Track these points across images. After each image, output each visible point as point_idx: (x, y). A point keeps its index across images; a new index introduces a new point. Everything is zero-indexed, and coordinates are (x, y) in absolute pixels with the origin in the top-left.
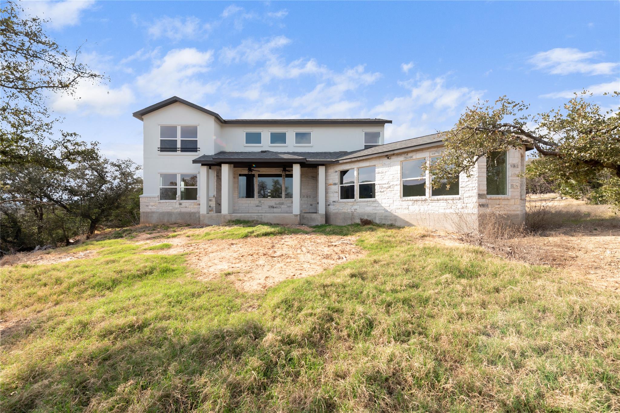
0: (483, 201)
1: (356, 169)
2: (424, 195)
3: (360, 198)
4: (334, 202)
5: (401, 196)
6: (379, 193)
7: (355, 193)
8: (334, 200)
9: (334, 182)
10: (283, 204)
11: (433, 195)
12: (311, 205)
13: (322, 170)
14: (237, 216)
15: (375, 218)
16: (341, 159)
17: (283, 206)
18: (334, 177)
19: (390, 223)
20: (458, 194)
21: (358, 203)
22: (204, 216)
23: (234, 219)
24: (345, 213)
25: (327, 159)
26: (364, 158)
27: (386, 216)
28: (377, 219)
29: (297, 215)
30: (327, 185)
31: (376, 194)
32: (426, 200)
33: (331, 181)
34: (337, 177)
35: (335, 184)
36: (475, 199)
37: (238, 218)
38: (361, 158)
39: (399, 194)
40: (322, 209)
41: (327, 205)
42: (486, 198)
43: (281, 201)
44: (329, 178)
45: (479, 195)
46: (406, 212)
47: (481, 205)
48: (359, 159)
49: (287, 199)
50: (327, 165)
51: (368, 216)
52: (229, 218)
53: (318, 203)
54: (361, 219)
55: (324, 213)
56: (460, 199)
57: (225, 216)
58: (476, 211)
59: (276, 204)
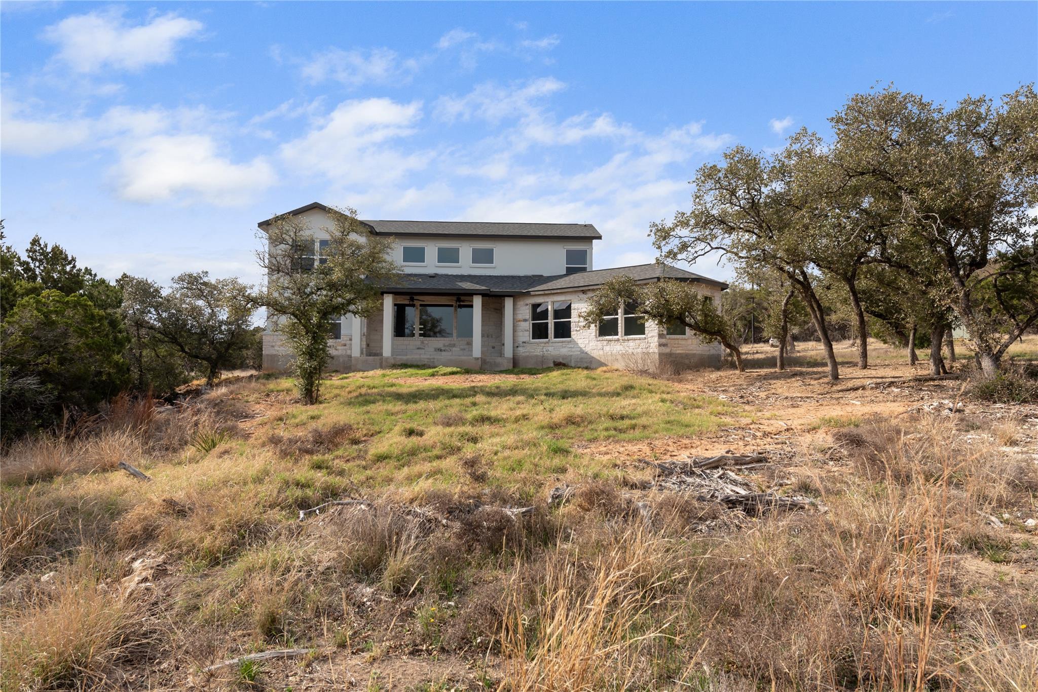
0: (663, 341)
1: (550, 303)
2: (617, 334)
3: (555, 338)
4: (524, 342)
5: (596, 336)
6: (575, 332)
7: (549, 332)
8: (524, 340)
9: (524, 318)
10: (454, 345)
11: (625, 335)
12: (493, 348)
13: (509, 303)
14: (404, 358)
15: (571, 361)
16: (533, 289)
17: (454, 349)
18: (525, 312)
19: (585, 365)
20: (644, 334)
21: (554, 345)
22: (356, 359)
23: (399, 363)
24: (537, 356)
25: (515, 289)
26: (558, 291)
27: (582, 358)
28: (573, 361)
29: (478, 359)
30: (515, 322)
31: (572, 333)
32: (618, 340)
33: (520, 317)
34: (528, 311)
35: (525, 320)
36: (656, 339)
37: (403, 362)
38: (555, 291)
39: (594, 334)
40: (508, 352)
41: (515, 347)
42: (666, 338)
43: (452, 342)
44: (518, 312)
45: (659, 335)
46: (601, 352)
47: (660, 345)
48: (553, 292)
49: (460, 339)
50: (515, 296)
51: (563, 359)
52: (392, 362)
53: (503, 345)
54: (554, 362)
55: (512, 356)
56: (645, 338)
57: (387, 358)
58: (656, 351)
59: (444, 346)
